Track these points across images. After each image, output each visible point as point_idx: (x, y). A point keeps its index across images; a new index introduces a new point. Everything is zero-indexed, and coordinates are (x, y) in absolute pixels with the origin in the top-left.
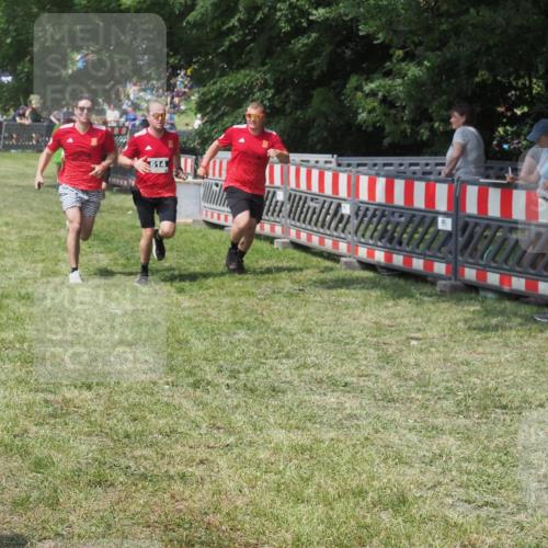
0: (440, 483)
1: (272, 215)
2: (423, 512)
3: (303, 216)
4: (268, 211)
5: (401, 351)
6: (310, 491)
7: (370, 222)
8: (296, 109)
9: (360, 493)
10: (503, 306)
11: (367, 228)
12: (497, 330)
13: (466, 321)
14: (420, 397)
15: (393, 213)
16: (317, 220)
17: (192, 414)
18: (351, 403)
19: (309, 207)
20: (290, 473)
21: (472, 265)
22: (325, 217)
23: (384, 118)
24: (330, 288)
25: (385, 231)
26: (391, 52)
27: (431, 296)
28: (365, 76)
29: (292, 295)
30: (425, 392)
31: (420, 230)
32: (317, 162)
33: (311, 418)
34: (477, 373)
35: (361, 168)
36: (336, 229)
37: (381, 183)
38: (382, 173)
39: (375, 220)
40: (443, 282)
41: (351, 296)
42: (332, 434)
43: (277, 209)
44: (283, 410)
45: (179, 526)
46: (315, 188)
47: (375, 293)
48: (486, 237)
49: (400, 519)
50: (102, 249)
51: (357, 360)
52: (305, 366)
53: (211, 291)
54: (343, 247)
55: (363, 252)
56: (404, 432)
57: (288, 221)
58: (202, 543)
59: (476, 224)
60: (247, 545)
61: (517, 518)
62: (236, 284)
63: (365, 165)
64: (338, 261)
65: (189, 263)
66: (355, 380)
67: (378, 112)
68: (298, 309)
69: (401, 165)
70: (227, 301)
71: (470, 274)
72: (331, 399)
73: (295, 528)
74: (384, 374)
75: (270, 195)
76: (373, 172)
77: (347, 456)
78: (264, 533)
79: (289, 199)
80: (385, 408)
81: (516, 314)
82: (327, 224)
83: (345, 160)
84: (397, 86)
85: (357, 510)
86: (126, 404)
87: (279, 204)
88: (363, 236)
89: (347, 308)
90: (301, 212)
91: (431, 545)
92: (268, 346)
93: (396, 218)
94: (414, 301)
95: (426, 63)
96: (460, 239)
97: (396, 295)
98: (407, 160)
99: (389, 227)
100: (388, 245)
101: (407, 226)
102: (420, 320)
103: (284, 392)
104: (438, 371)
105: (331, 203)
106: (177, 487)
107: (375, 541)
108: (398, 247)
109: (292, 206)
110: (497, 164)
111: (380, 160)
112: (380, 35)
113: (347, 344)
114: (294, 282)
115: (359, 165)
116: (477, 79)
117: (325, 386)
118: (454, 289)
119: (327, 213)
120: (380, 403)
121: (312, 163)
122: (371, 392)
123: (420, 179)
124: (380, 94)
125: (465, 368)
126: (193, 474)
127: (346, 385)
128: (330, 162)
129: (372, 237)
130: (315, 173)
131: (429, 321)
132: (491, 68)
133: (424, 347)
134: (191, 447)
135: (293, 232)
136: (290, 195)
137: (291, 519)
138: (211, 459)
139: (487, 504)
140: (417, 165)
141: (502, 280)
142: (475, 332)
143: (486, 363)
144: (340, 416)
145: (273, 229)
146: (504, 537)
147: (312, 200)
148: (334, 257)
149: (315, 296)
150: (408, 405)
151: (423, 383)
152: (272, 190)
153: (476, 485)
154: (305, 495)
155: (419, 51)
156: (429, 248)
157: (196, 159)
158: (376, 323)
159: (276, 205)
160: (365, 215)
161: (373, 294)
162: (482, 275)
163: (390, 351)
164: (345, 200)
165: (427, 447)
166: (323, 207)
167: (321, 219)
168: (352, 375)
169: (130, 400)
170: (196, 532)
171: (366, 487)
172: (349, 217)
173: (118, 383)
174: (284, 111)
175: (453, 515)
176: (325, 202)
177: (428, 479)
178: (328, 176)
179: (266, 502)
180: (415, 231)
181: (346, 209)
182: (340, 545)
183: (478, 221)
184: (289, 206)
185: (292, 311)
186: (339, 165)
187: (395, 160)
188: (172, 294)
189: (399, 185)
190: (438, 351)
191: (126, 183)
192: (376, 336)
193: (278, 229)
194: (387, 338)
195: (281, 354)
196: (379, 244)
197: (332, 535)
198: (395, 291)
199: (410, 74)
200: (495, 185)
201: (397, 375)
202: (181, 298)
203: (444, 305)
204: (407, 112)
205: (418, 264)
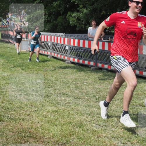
0: (92, 120)
1: (47, 49)
2: (87, 128)
3: (55, 50)
4: (46, 48)
5: (82, 85)
6: (57, 123)
7: (73, 51)
8: (54, 21)
9: (70, 123)
10: (108, 73)
11: (73, 53)
12: (107, 80)
13: (99, 78)
14: (86, 98)
15: (80, 49)
16: (59, 51)
17: (26, 102)
18: (68, 99)
19: (57, 47)
20: (52, 118)
21: (100, 63)
22: (62, 50)
23: (77, 23)
24: (63, 69)
25: (78, 54)
26: (79, 6)
27: (89, 71)
28: (72, 12)
29: (53, 70)
30: (88, 96)
31: (87, 53)
32: (59, 35)
33: (58, 103)
34: (102, 91)
35: (71, 37)
36: (64, 53)
37: (76, 41)
38: (77, 38)
39: (75, 51)
40: (93, 67)
41: (68, 71)
42: (63, 108)
43: (49, 47)
44: (50, 101)
45: (22, 132)
46: (59, 42)
47: (75, 70)
48: (104, 55)
49: (81, 130)
50: (1, 58)
51: (70, 88)
52: (56, 89)
53: (31, 69)
54: (66, 58)
55: (71, 59)
56: (82, 107)
57: (52, 51)
58: (28, 137)
59: (102, 52)
60: (40, 137)
61: (112, 129)
62: (38, 68)
63: (72, 36)
64: (65, 62)
65: (25, 62)
66: (69, 93)
67: (75, 21)
68: (54, 74)
69: (82, 36)
70: (35, 72)
71: (100, 65)
72: (63, 98)
73: (53, 132)
74: (77, 92)
75: (47, 44)
76: (74, 38)
77: (67, 113)
78: (45, 134)
79: (52, 45)
80: (77, 100)
81: (112, 76)
82: (62, 52)
83: (67, 35)
84: (81, 15)
85: (70, 127)
86: (8, 100)
87: (49, 46)
88: (72, 55)
89: (67, 74)
90: (55, 49)
91: (89, 137)
92: (46, 84)
93: (80, 50)
94: (85, 72)
95: (89, 9)
96: (97, 56)
97: (80, 71)
98: (83, 35)
99: (79, 53)
100: (78, 57)
101: (83, 52)
102: (86, 77)
103: (50, 96)
104: (91, 91)
105: (63, 46)
106: (22, 122)
107: (75, 136)
108: (81, 58)
109: (53, 47)
110: (107, 36)
111: (76, 35)
112: (77, 2)
113: (67, 84)
114: (53, 67)
115: (71, 36)
116: (102, 13)
117: (61, 95)
118: (96, 69)
119: (62, 49)
120: (76, 99)
121: (58, 35)
122: (74, 96)
123: (87, 40)
124: (76, 17)
125: (98, 90)
126: (26, 118)
127: (67, 94)
128: (63, 35)
129: (74, 55)
130: (59, 38)
131: (89, 78)
132: (106, 10)
133: (88, 84)
134: (25, 111)
135: (53, 54)
136: (52, 44)
137: (52, 130)
138: (31, 114)
139: (104, 126)
140: (86, 36)
141: (108, 67)
142: (101, 80)
143: (104, 89)
144: (65, 103)
145: (47, 53)
146: (108, 134)
147: (58, 45)
148: (64, 61)
149: (59, 71)
150: (83, 100)
151: (87, 94)
152: (47, 42)
153: (101, 121)
154: (56, 124)
155: (87, 6)
156: (89, 58)
157: (27, 34)
158: (75, 78)
159: (48, 47)
160: (72, 49)
161: (74, 70)
162: (103, 65)
163: (79, 85)
164: (67, 45)
165: (88, 111)
166: (61, 47)
167: (60, 50)
168: (68, 92)
169: (9, 99)
170: (27, 133)
171: (72, 121)
172: (68, 50)
173: (6, 94)
174: (51, 21)
175: (95, 129)
176: (61, 46)
177: (88, 119)
178: (62, 39)
179: (45, 125)
180: (85, 54)
181: (67, 48)
182: (65, 137)
183: (102, 51)
184: (52, 47)
185: (53, 75)
186: (65, 36)
187: (80, 35)
188: (20, 70)
189: (81, 41)
190: (91, 86)
191: (8, 40)
192: (75, 81)
193: (49, 53)
194: (78, 82)
195: (49, 86)
196: (76, 57)
197: (63, 134)
198: (80, 70)
199: (84, 12)
200: (107, 42)
201: (80, 92)
202: (23, 71)
203: (93, 73)
204: (83, 22)
205: (86, 62)
